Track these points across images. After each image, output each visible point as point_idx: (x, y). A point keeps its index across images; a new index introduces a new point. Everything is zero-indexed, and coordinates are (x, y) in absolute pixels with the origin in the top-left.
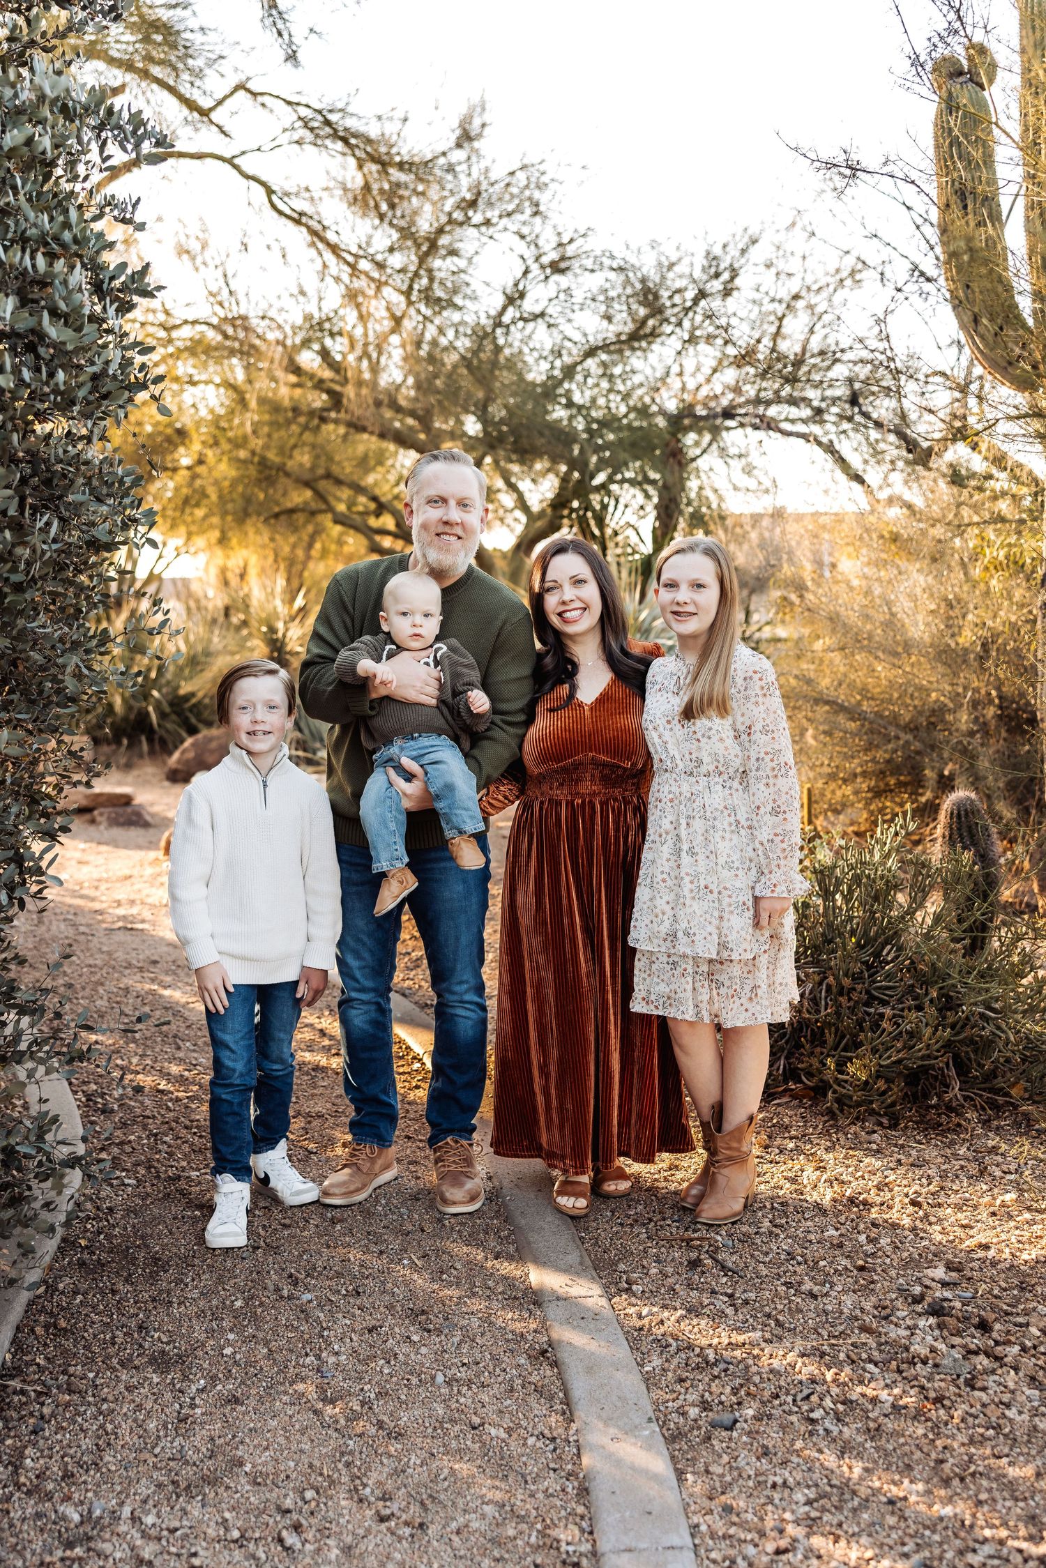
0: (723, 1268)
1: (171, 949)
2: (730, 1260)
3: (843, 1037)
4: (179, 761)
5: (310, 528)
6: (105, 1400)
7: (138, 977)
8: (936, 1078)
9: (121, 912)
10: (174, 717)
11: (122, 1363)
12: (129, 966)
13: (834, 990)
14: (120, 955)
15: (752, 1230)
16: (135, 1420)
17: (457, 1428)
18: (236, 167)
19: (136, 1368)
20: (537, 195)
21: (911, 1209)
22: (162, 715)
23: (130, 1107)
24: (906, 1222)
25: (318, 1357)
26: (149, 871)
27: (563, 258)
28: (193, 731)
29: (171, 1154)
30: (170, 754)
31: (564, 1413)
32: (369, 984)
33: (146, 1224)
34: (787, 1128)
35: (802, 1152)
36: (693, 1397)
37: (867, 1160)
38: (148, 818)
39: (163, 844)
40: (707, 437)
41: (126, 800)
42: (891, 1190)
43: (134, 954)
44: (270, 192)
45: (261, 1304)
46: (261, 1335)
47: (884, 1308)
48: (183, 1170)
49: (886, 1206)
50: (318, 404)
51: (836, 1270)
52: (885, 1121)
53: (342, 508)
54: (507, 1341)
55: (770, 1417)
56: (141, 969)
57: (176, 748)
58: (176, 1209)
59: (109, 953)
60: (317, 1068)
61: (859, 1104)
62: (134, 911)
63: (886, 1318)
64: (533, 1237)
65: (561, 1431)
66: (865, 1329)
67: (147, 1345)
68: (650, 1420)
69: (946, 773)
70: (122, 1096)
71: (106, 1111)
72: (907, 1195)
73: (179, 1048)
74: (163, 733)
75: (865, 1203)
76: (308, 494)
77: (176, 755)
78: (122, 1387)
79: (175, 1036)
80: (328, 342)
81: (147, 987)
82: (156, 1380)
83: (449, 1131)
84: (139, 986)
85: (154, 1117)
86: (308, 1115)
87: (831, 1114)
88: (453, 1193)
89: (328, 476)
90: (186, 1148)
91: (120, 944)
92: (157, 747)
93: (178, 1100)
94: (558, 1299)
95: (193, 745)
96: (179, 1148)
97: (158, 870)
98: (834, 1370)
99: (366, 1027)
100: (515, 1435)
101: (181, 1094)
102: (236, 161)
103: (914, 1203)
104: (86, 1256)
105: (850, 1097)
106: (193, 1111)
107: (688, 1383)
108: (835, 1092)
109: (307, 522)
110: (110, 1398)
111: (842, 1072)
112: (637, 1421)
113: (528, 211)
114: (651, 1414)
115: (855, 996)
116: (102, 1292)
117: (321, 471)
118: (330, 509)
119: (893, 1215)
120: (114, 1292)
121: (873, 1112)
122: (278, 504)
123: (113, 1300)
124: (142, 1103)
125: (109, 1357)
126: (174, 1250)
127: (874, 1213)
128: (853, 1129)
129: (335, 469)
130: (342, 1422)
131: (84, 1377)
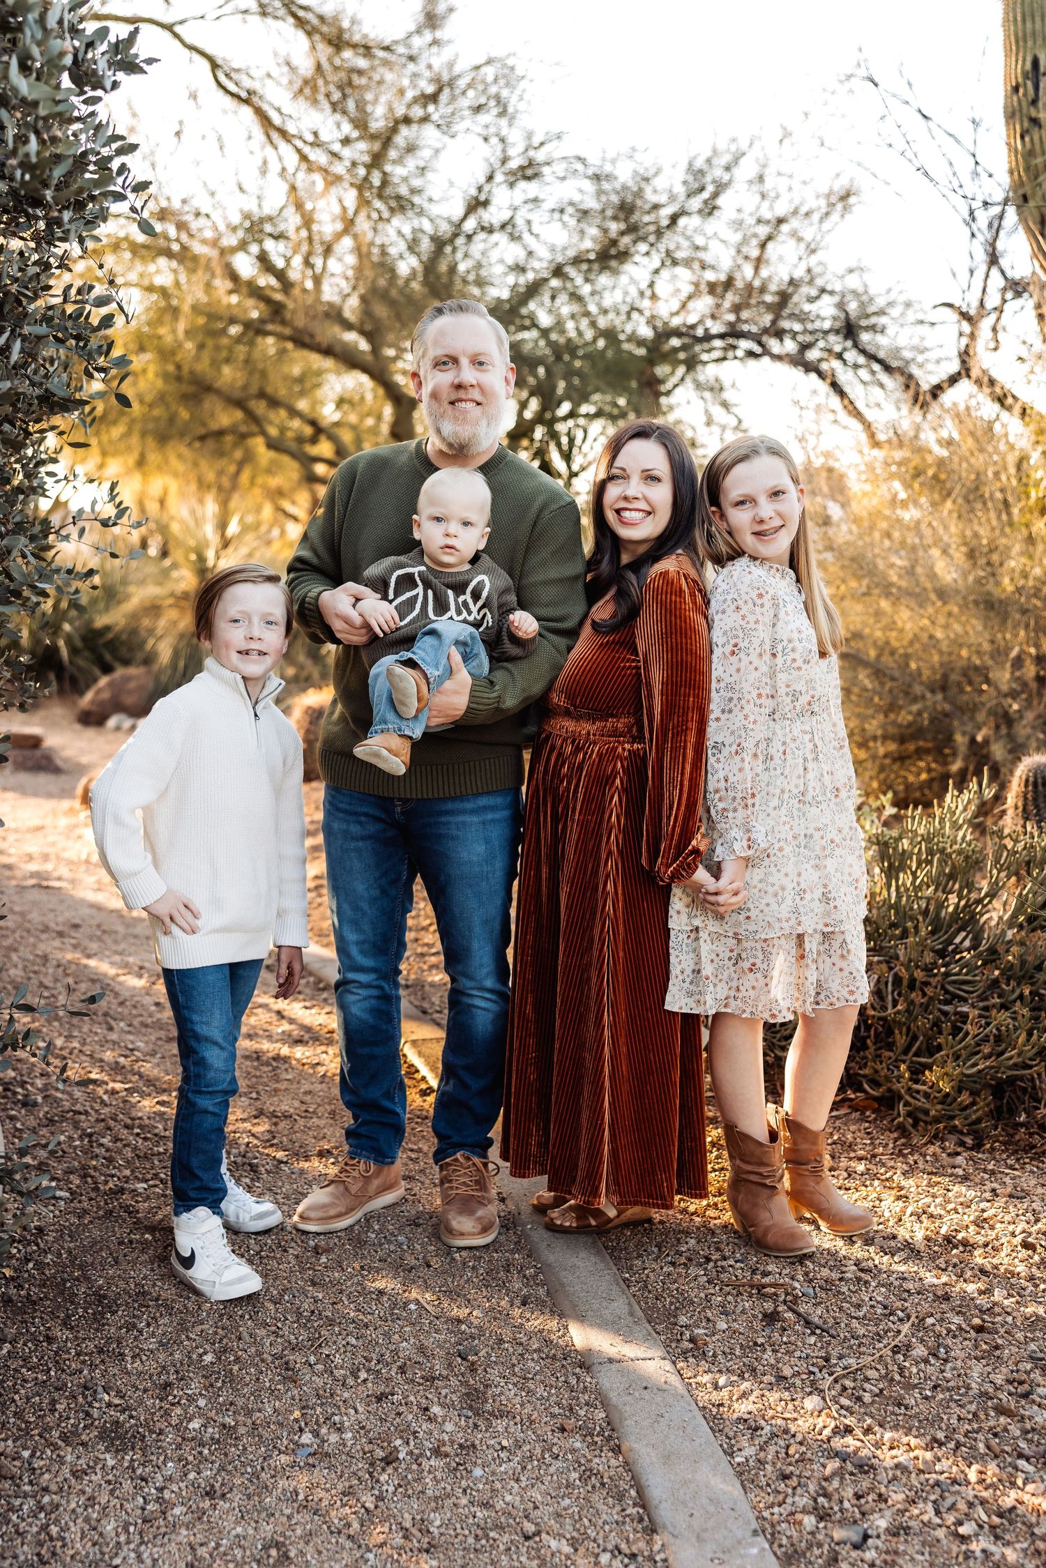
0: (808, 1323)
1: (94, 912)
2: (816, 1314)
3: (915, 1038)
4: (93, 702)
5: (238, 454)
6: (46, 1490)
7: (57, 943)
8: (1024, 1090)
9: (33, 867)
10: (86, 654)
11: (64, 1437)
12: (46, 929)
13: (905, 983)
14: (35, 916)
15: (835, 1275)
16: (87, 1520)
17: (506, 1538)
18: (176, 36)
19: (83, 1444)
20: (505, 93)
21: (1024, 1253)
22: (74, 651)
23: (56, 1100)
24: (1021, 1268)
25: (316, 1434)
26: (63, 822)
27: (530, 164)
28: (107, 669)
29: (110, 1160)
30: (81, 693)
31: (641, 1520)
32: (368, 962)
33: (85, 1250)
34: (851, 1147)
35: (875, 1176)
36: (803, 1501)
37: (956, 1188)
38: (59, 763)
39: (79, 790)
40: (681, 370)
41: (34, 743)
42: (992, 1228)
43: (51, 916)
44: (215, 66)
45: (237, 1360)
46: (240, 1402)
47: (1021, 1383)
48: (127, 1180)
49: (992, 1247)
50: (255, 315)
51: (949, 1331)
52: (969, 1141)
53: (273, 431)
54: (553, 1416)
55: (907, 1529)
56: (61, 934)
57: (88, 687)
58: (121, 1232)
59: (22, 914)
60: (277, 1058)
61: (937, 1120)
62: (49, 867)
63: (1025, 1396)
64: (566, 1277)
65: (642, 1545)
66: (1001, 1411)
67: (96, 1413)
68: (755, 1533)
69: (979, 738)
70: (46, 1087)
71: (28, 1104)
72: (1013, 1234)
73: (111, 1029)
74: (75, 671)
75: (965, 1243)
76: (239, 415)
77: (89, 696)
78: (66, 1472)
79: (106, 1014)
80: (269, 245)
81: (69, 956)
82: (111, 1462)
83: (460, 1146)
84: (59, 955)
85: (86, 1113)
86: (273, 1115)
87: (903, 1131)
88: (464, 1223)
89: (262, 395)
90: (128, 1153)
91: (35, 903)
92: (67, 686)
93: (114, 1092)
94: (611, 1361)
95: (110, 684)
96: (119, 1152)
97: (73, 820)
98: (975, 1467)
99: (365, 1016)
100: (582, 1550)
101: (118, 1086)
102: (177, 29)
103: (1026, 1245)
104: (13, 1291)
105: (926, 1112)
106: (134, 1105)
107: (794, 1482)
108: (907, 1104)
109: (236, 445)
110: (54, 1488)
111: (917, 1082)
112: (739, 1534)
113: (495, 111)
114: (754, 1525)
115: (929, 991)
116: (35, 1340)
117: (254, 389)
118: (264, 433)
119: (1003, 1259)
120: (50, 1340)
121: (954, 1130)
122: (204, 424)
123: (49, 1350)
124: (70, 1094)
125: (48, 1429)
126: (122, 1284)
127: (978, 1258)
128: (931, 1149)
129: (269, 390)
130: (356, 1525)
131: (16, 1457)
